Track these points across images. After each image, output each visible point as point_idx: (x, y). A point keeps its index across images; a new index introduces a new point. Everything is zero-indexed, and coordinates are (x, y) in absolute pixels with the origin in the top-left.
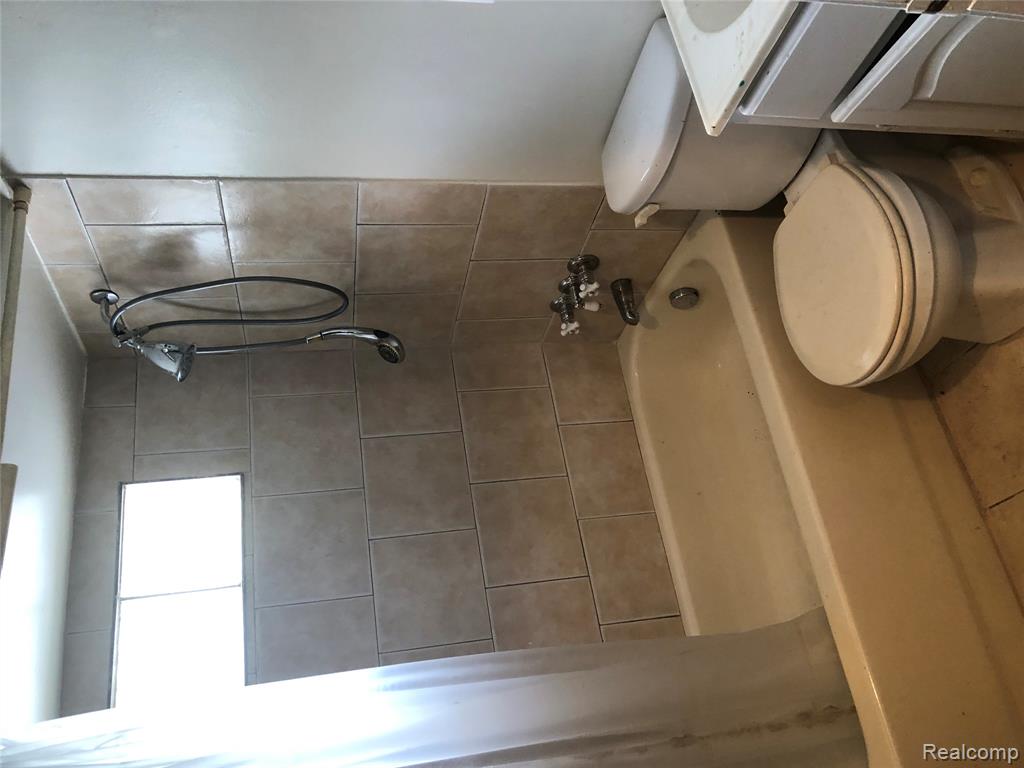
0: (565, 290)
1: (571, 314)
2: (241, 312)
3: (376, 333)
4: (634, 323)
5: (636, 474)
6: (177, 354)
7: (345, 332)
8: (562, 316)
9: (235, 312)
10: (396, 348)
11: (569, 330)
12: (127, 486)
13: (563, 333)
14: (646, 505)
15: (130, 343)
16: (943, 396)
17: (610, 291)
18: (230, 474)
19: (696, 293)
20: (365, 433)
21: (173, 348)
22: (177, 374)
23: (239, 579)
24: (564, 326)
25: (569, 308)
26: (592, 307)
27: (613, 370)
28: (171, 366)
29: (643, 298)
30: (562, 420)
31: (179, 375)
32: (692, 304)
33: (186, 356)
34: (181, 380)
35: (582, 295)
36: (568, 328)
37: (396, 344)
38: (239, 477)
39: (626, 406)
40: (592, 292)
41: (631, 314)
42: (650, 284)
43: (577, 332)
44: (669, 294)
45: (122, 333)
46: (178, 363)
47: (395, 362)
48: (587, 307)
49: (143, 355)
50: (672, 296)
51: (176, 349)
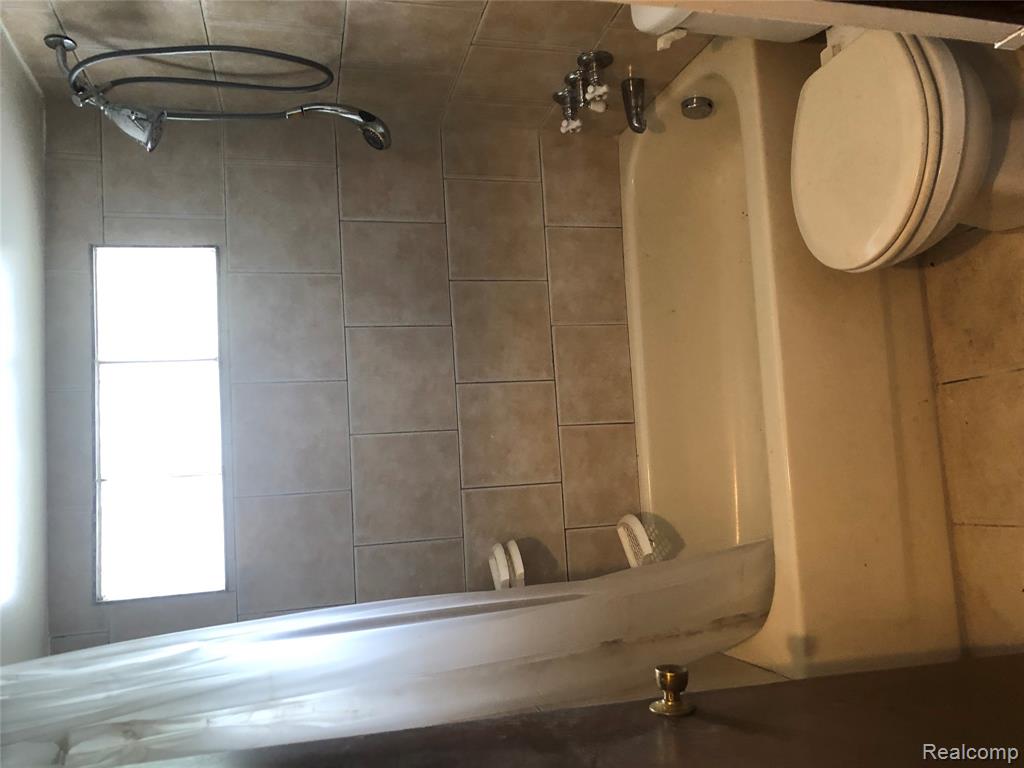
0: (573, 84)
1: (574, 109)
2: (214, 72)
3: (361, 114)
4: (639, 131)
5: (616, 285)
6: (145, 124)
7: (328, 109)
8: (565, 110)
9: (208, 71)
10: (381, 134)
11: (570, 127)
12: (99, 249)
13: (563, 130)
14: (620, 318)
15: (92, 101)
16: (932, 268)
17: (620, 88)
18: (205, 246)
19: (710, 105)
20: (344, 215)
21: (140, 115)
22: (147, 144)
23: (215, 354)
24: (565, 123)
25: (573, 105)
26: (598, 108)
27: (609, 172)
28: (140, 135)
29: (654, 98)
30: (550, 220)
31: (149, 146)
32: (704, 116)
33: (156, 125)
34: (151, 150)
35: (588, 97)
36: (569, 126)
37: (381, 130)
38: (214, 249)
39: (617, 211)
40: (600, 96)
41: (638, 122)
42: (664, 87)
43: (578, 130)
44: (683, 100)
45: (82, 89)
46: (147, 133)
47: (381, 149)
48: (593, 107)
49: (106, 117)
50: (686, 103)
51: (144, 117)
